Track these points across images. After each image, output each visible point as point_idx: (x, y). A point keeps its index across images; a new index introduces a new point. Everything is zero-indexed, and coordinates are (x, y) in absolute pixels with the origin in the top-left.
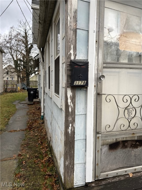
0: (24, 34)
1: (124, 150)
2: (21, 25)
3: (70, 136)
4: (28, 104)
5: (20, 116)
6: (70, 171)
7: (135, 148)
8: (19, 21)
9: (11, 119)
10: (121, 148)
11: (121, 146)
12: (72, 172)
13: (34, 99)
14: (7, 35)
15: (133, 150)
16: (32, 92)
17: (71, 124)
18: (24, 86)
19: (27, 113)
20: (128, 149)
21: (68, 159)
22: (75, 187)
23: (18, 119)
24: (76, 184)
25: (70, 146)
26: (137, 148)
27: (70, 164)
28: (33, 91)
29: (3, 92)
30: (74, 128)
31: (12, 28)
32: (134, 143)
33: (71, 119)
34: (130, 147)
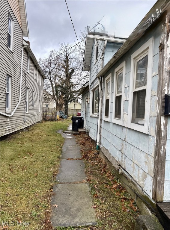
0: (65, 57)
2: (62, 49)
3: (162, 156)
4: (74, 134)
5: (72, 146)
6: (161, 186)
8: (61, 44)
9: (63, 147)
12: (163, 187)
13: (79, 129)
14: (47, 59)
16: (77, 121)
17: (163, 146)
18: (62, 114)
19: (77, 143)
21: (160, 176)
22: (164, 201)
23: (70, 148)
24: (166, 199)
25: (161, 165)
27: (161, 180)
28: (79, 120)
29: (42, 120)
30: (165, 150)
31: (52, 52)
33: (163, 142)
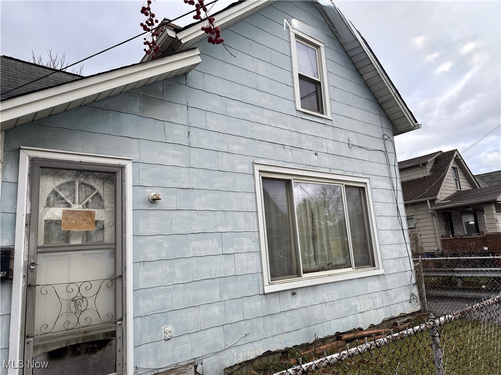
1: (76, 359)
7: (92, 354)
10: (71, 356)
11: (70, 353)
15: (91, 357)
20: (83, 355)
26: (96, 352)
32: (90, 347)
34: (85, 353)
